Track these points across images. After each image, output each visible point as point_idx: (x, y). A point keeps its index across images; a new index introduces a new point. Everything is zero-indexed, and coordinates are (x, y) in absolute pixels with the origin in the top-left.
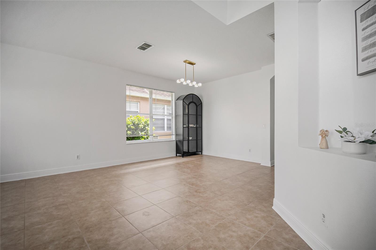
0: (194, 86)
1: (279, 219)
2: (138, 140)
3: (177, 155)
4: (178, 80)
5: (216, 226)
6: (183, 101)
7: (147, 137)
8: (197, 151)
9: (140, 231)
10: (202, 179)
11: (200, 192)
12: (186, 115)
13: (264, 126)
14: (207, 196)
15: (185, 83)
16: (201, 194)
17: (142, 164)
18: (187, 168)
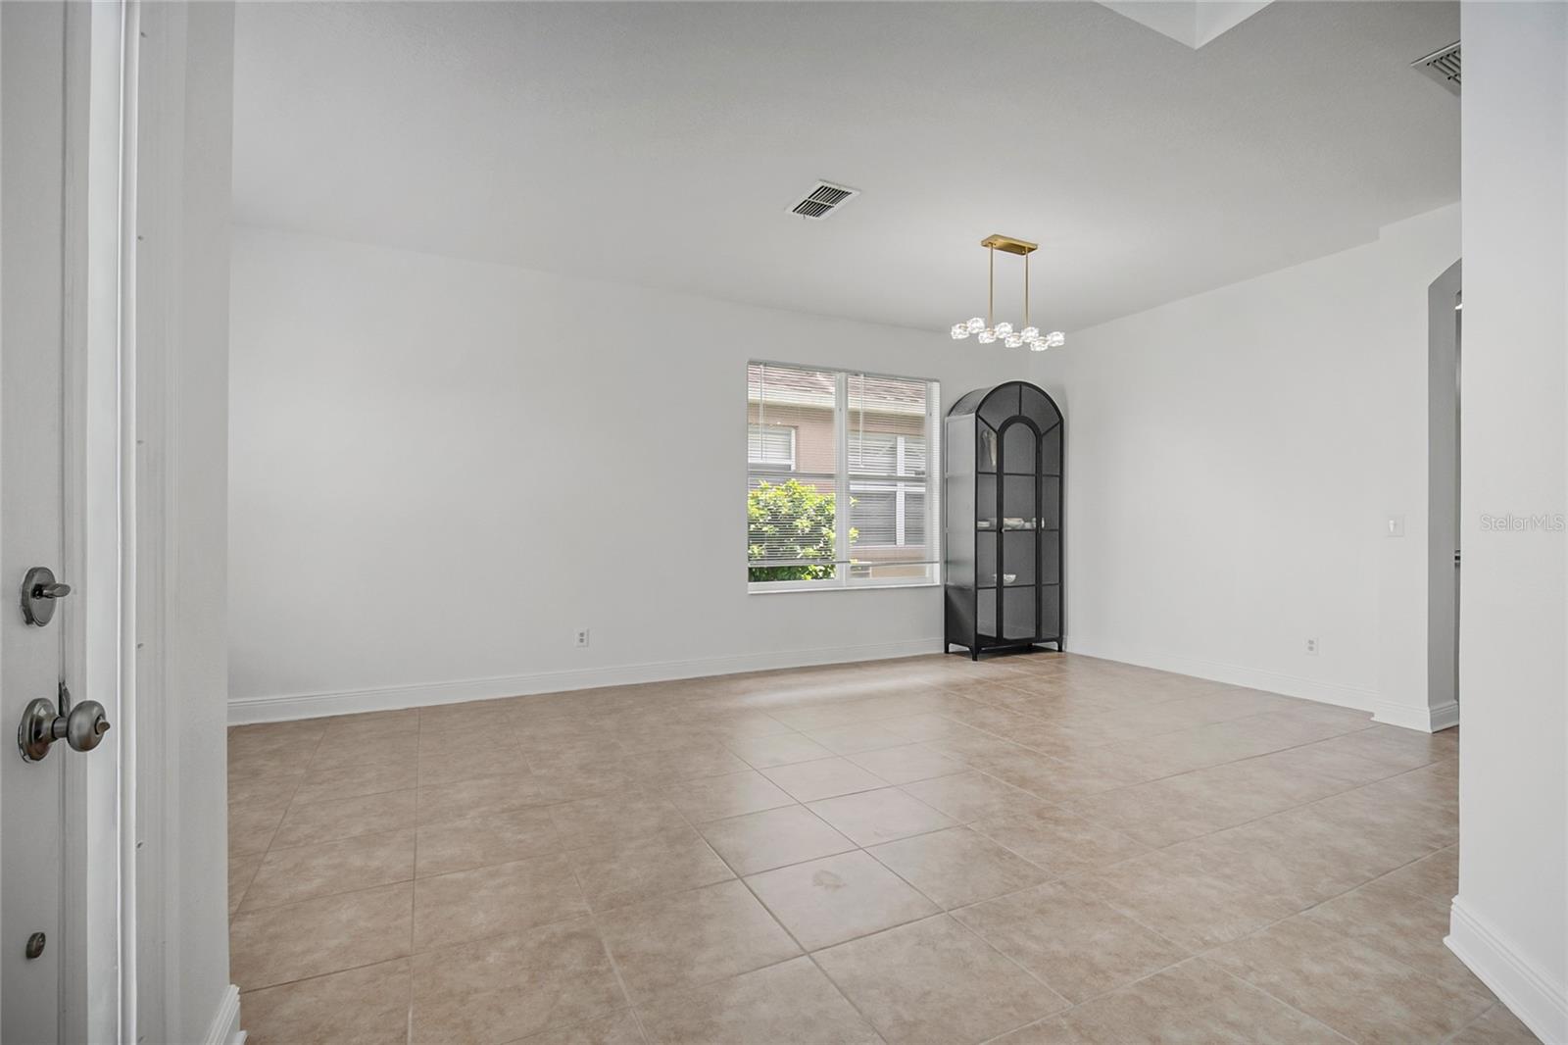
0: (1026, 345)
1: (1489, 1008)
2: (789, 579)
3: (950, 650)
4: (958, 325)
5: (1140, 982)
6: (977, 416)
7: (826, 570)
8: (1039, 638)
9: (806, 947)
10: (1067, 764)
11: (1057, 822)
12: (992, 475)
13: (1395, 525)
14: (1090, 842)
15: (986, 338)
16: (1061, 828)
17: (805, 678)
18: (996, 708)
